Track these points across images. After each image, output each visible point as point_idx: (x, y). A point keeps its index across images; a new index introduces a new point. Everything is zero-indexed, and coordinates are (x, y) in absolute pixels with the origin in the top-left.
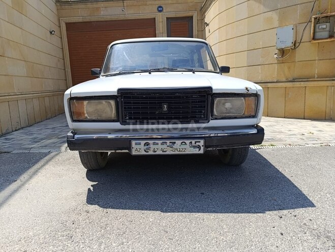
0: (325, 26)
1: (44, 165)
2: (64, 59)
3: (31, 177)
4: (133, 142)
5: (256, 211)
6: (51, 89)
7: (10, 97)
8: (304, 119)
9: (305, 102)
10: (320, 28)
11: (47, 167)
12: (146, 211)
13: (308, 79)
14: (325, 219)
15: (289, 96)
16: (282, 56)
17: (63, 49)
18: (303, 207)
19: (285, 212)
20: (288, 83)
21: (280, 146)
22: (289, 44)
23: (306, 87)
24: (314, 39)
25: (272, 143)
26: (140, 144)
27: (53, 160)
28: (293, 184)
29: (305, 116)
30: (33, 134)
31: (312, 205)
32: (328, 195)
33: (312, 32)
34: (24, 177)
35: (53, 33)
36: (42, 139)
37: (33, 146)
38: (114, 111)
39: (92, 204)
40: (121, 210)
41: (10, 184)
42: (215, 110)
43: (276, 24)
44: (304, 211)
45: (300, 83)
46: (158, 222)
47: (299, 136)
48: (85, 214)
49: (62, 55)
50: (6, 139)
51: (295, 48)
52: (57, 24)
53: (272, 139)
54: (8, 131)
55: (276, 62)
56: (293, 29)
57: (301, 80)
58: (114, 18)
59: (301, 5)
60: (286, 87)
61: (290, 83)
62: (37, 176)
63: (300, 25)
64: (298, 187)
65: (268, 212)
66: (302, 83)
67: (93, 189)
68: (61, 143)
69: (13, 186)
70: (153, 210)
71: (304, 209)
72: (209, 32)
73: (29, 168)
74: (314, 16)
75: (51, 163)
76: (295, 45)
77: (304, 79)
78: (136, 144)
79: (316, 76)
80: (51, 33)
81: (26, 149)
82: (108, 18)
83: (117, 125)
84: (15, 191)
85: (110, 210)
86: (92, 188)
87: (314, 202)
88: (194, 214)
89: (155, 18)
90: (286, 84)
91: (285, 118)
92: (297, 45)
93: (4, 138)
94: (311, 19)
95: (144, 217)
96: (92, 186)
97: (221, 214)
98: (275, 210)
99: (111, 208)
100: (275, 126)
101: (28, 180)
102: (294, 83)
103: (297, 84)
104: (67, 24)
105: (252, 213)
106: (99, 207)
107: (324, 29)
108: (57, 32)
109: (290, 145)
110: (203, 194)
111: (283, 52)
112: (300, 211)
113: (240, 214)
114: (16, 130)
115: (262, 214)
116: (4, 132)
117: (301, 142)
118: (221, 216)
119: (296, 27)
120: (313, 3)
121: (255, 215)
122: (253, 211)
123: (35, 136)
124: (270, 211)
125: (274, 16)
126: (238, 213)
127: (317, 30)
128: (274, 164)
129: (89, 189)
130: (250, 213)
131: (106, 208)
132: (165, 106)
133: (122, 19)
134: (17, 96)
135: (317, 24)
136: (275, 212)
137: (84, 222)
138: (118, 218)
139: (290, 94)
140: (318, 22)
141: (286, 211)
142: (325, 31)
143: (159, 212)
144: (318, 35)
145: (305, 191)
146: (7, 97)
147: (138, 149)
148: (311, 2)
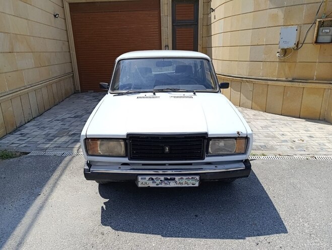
0: (328, 31)
1: (61, 175)
2: (68, 41)
3: (52, 191)
4: (140, 178)
5: (239, 237)
6: (57, 75)
7: (21, 91)
8: (299, 118)
9: (301, 102)
10: (323, 32)
11: (64, 177)
12: (149, 235)
13: (306, 80)
14: (292, 247)
15: (288, 95)
16: (284, 55)
17: (67, 30)
18: (277, 233)
19: (262, 238)
20: (287, 82)
21: (270, 155)
22: (292, 45)
23: (304, 88)
24: (316, 42)
25: (264, 152)
26: (145, 179)
27: (68, 168)
28: (274, 206)
29: (301, 115)
30: (44, 127)
31: (285, 231)
32: (301, 219)
33: (315, 35)
34: (46, 189)
35: (57, 16)
36: (55, 137)
37: (47, 146)
38: (123, 149)
39: (105, 225)
40: (129, 233)
41: (35, 198)
42: (210, 149)
43: (281, 22)
44: (277, 238)
45: (299, 83)
46: (159, 247)
47: (290, 144)
48: (101, 236)
49: (66, 37)
50: (21, 134)
51: (297, 49)
52: (61, 4)
53: (265, 147)
54: (22, 124)
55: (278, 60)
56: (297, 30)
57: (300, 81)
59: (308, 5)
60: (285, 86)
61: (290, 83)
62: (57, 189)
63: (305, 25)
64: (278, 210)
65: (247, 238)
66: (301, 84)
67: (106, 208)
68: (72, 143)
69: (39, 201)
70: (155, 234)
71: (277, 235)
72: (215, 19)
73: (48, 178)
74: (318, 20)
75: (67, 172)
76: (297, 46)
77: (303, 80)
78: (142, 179)
79: (315, 78)
80: (55, 16)
81: (42, 150)
83: (126, 160)
84: (41, 208)
85: (121, 232)
86: (104, 207)
87: (288, 228)
88: (188, 239)
90: (285, 83)
91: (281, 115)
92: (300, 45)
93: (19, 133)
94: (316, 20)
95: (147, 241)
96: (105, 203)
97: (210, 240)
98: (254, 236)
99: (121, 231)
100: (270, 127)
101: (50, 194)
102: (293, 83)
103: (296, 84)
104: (70, 4)
105: (235, 238)
106: (112, 229)
107: (327, 33)
108: (61, 15)
109: (279, 155)
110: (196, 216)
111: (285, 52)
112: (274, 237)
113: (225, 240)
114: (29, 122)
115: (242, 240)
116: (18, 125)
117: (290, 152)
118: (210, 241)
119: (301, 27)
120: (319, 4)
121: (237, 241)
122: (236, 237)
123: (47, 131)
124: (249, 236)
125: (280, 13)
126: (223, 239)
127: (320, 33)
128: (261, 181)
129: (102, 207)
130: (233, 239)
131: (117, 230)
132: (167, 148)
134: (27, 90)
135: (321, 27)
136: (254, 238)
137: (101, 245)
138: (128, 242)
139: (289, 93)
140: (322, 25)
141: (263, 236)
142: (328, 35)
143: (159, 236)
144: (321, 39)
145: (282, 214)
146: (19, 92)
147: (143, 182)
148: (317, 3)
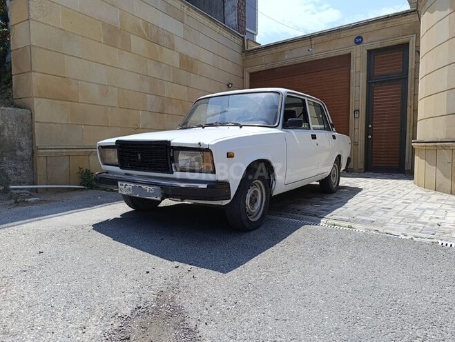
4: (119, 184)
18: (213, 270)
31: (225, 272)
35: (230, 86)
38: (117, 158)
44: (205, 272)
52: (241, 75)
58: (299, 60)
65: (175, 262)
82: (292, 62)
89: (350, 54)
104: (251, 74)
108: (238, 85)
115: (168, 261)
132: (139, 156)
133: (308, 60)
147: (121, 189)
